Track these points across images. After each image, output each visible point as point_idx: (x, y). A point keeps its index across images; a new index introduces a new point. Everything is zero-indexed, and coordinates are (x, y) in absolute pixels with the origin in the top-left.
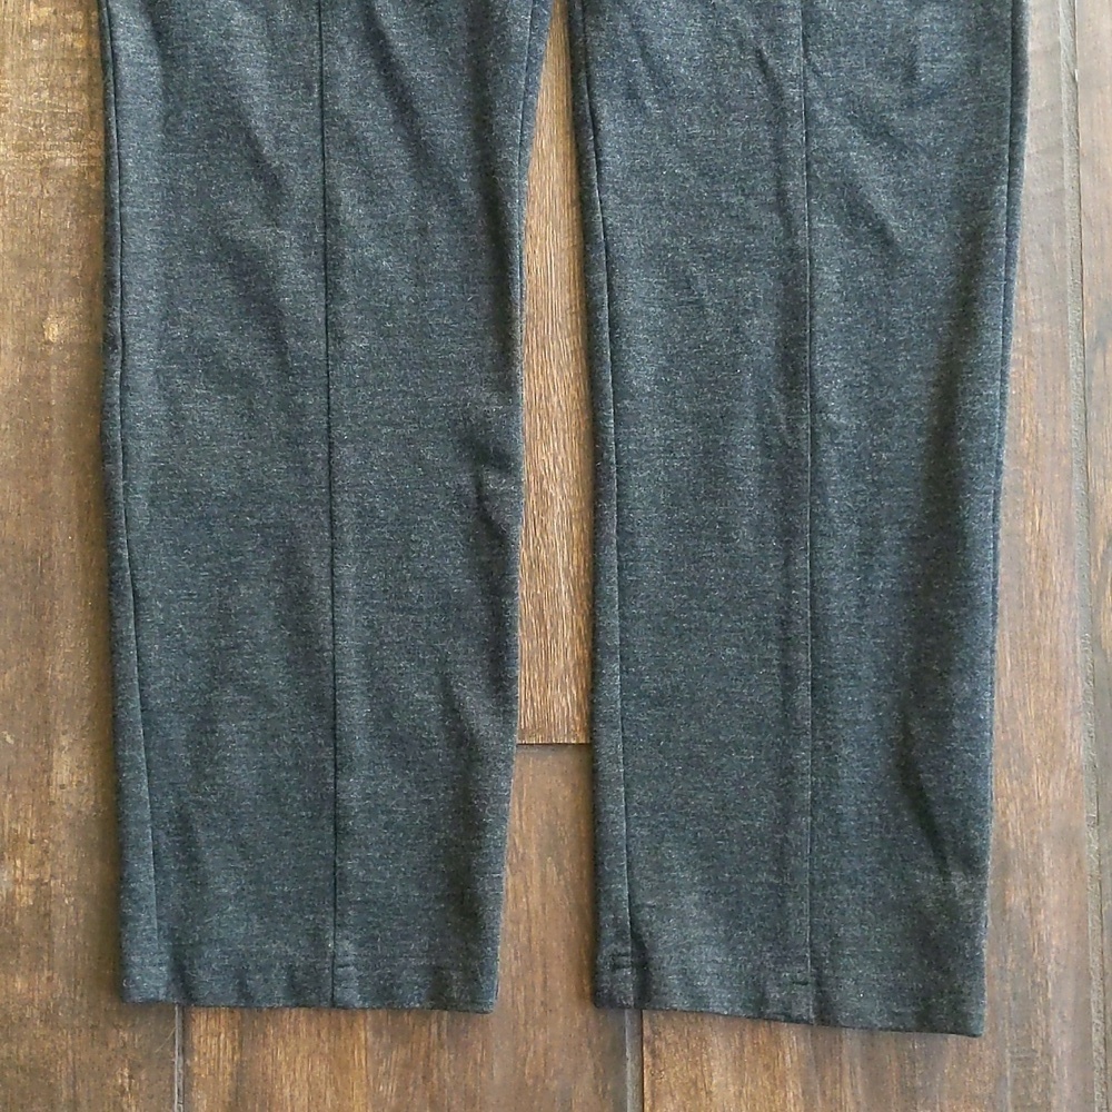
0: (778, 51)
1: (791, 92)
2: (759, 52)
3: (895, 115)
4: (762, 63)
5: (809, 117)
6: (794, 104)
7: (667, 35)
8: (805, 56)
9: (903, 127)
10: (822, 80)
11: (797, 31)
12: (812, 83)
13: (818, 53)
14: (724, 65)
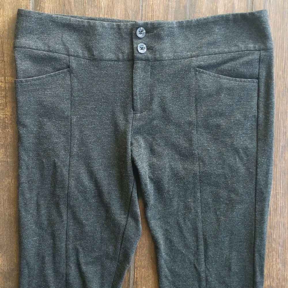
0: (199, 264)
1: (202, 275)
2: (195, 265)
3: (226, 279)
4: (195, 267)
5: (207, 280)
6: (203, 277)
7: (172, 262)
8: (205, 265)
9: (228, 281)
10: (209, 271)
11: (203, 260)
12: (207, 272)
13: (208, 264)
14: (187, 268)
